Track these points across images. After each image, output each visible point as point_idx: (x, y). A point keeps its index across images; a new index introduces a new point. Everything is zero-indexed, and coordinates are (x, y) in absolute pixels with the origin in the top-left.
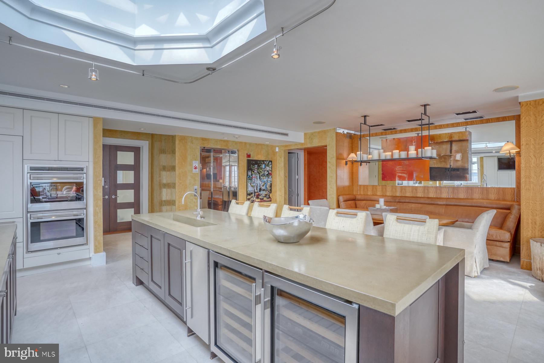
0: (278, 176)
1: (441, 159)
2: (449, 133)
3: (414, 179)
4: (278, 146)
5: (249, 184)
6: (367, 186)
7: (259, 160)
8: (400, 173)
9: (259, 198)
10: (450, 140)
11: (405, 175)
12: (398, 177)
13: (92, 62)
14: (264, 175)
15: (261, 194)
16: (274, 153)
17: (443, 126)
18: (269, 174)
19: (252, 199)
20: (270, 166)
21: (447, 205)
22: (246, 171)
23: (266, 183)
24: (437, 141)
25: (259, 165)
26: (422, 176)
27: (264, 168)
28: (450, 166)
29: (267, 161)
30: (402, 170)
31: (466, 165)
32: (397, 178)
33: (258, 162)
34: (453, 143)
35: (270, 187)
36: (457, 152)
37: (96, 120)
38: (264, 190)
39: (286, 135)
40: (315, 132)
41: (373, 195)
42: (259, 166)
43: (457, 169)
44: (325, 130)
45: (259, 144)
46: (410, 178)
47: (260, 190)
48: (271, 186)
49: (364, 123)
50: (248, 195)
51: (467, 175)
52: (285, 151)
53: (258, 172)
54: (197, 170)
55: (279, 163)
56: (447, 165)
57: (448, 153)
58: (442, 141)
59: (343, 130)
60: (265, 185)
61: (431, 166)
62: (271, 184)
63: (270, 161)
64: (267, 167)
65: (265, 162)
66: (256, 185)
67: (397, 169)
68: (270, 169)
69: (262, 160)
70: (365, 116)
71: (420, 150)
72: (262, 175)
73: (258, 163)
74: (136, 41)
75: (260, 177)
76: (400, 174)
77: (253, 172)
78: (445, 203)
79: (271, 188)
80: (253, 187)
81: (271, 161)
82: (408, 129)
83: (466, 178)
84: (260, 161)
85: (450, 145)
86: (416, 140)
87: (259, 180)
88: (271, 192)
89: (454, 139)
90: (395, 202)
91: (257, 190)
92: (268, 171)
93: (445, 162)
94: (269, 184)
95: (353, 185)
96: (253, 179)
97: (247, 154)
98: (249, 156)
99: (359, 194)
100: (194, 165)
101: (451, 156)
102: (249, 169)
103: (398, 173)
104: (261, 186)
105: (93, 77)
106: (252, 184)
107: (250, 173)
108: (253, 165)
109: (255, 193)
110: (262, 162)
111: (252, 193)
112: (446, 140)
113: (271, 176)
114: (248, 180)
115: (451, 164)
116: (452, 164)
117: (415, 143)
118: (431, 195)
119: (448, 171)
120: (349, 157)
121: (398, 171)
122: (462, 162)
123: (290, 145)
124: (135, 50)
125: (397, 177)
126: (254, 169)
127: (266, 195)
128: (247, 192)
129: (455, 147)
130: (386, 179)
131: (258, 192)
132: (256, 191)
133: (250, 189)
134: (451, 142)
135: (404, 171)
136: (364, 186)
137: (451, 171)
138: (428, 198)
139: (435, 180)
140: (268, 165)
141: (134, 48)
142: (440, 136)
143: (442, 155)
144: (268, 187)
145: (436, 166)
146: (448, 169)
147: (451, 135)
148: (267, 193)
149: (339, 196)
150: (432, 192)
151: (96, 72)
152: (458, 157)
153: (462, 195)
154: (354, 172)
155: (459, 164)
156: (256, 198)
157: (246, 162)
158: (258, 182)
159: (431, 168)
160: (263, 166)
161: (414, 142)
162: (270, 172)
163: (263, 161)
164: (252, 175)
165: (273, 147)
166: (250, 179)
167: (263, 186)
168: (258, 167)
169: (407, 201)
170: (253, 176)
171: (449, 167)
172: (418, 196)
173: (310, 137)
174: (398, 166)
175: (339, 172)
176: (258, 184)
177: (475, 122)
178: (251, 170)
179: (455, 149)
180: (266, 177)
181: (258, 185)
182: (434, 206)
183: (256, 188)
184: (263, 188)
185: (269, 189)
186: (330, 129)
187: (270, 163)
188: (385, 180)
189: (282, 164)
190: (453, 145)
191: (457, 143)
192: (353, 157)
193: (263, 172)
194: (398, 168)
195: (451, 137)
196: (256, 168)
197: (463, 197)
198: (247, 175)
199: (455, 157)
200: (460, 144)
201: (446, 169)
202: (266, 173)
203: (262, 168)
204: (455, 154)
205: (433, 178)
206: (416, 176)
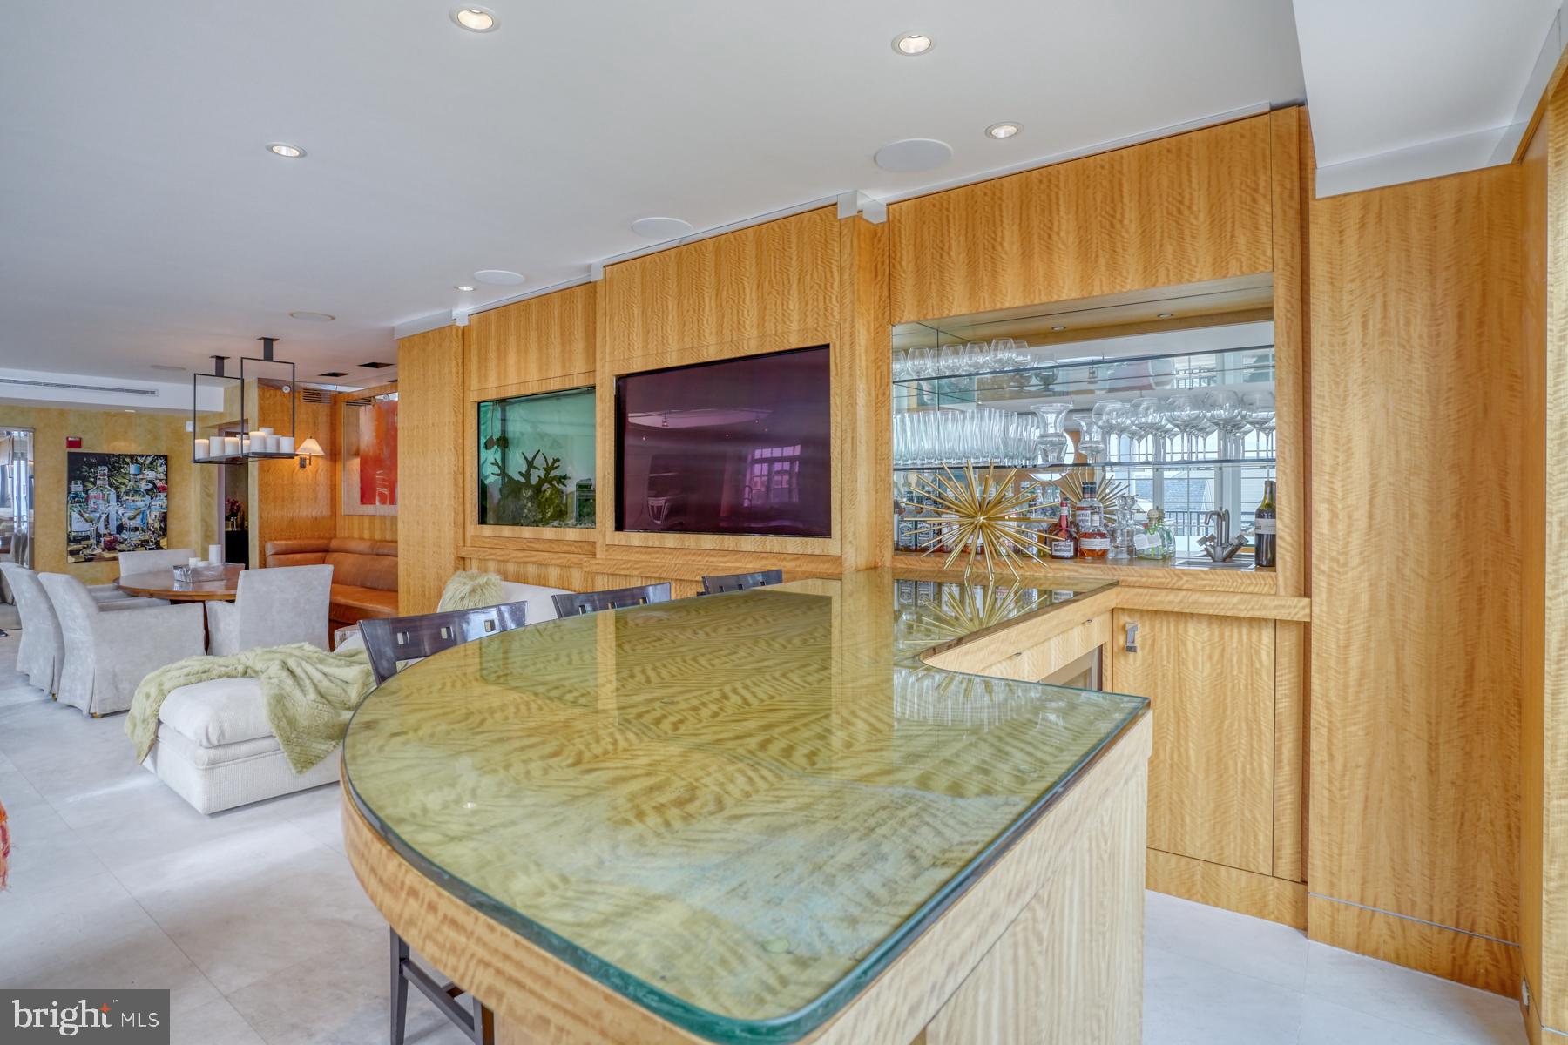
0: (188, 494)
4: (192, 419)
5: (77, 515)
6: (350, 516)
7: (116, 453)
8: (381, 486)
9: (115, 549)
14: (136, 492)
15: (126, 540)
18: (154, 490)
20: (161, 469)
22: (63, 482)
23: (143, 512)
25: (114, 467)
27: (135, 475)
29: (148, 456)
32: (377, 498)
33: (112, 459)
35: (160, 521)
38: (136, 529)
39: (154, 393)
47: (120, 529)
48: (164, 518)
50: (72, 541)
53: (111, 485)
60: (138, 517)
62: (165, 514)
63: (159, 457)
64: (146, 472)
65: (140, 460)
66: (104, 516)
68: (162, 476)
69: (126, 456)
72: (127, 493)
75: (118, 497)
76: (381, 490)
79: (166, 525)
81: (166, 458)
84: (119, 456)
88: (164, 535)
91: (106, 528)
92: (150, 482)
94: (155, 513)
97: (68, 438)
98: (75, 444)
102: (77, 475)
107: (79, 487)
108: (95, 465)
109: (99, 536)
110: (128, 460)
113: (163, 495)
114: (70, 505)
121: (378, 483)
125: (377, 495)
126: (95, 478)
127: (146, 542)
128: (67, 534)
131: (110, 535)
132: (102, 531)
133: (81, 527)
140: (152, 467)
144: (151, 521)
148: (147, 537)
156: (104, 550)
157: (64, 458)
158: (114, 508)
160: (132, 469)
162: (159, 484)
163: (132, 457)
167: (130, 519)
168: (110, 470)
178: (85, 478)
180: (144, 496)
181: (113, 516)
184: (132, 524)
185: (157, 525)
187: (161, 461)
188: (362, 502)
193: (132, 484)
196: (104, 475)
198: (70, 491)
202: (144, 486)
203: (126, 474)
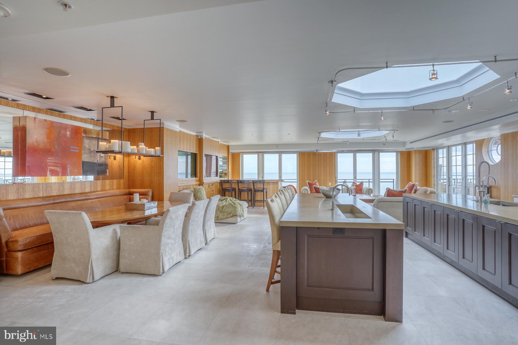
1: (91, 154)
3: (68, 174)
8: (52, 166)
10: (98, 137)
11: (58, 169)
12: (50, 171)
24: (88, 135)
26: (75, 171)
28: (97, 161)
30: (54, 163)
31: (107, 161)
32: (48, 173)
43: (102, 165)
46: (64, 173)
51: (107, 170)
56: (95, 160)
57: (96, 149)
58: (92, 136)
61: (83, 160)
67: (48, 161)
76: (52, 168)
85: (97, 142)
86: (70, 130)
89: (100, 137)
93: (94, 157)
103: (49, 166)
112: (95, 136)
116: (98, 160)
119: (96, 165)
121: (49, 164)
122: (105, 159)
125: (48, 171)
130: (33, 174)
134: (98, 139)
135: (58, 163)
137: (98, 166)
139: (87, 175)
142: (91, 131)
143: (92, 150)
145: (87, 160)
146: (96, 164)
147: (98, 133)
155: (103, 160)
159: (83, 163)
161: (68, 130)
171: (96, 162)
174: (49, 158)
188: (31, 176)
194: (49, 159)
195: (98, 135)
201: (94, 163)
205: (85, 172)
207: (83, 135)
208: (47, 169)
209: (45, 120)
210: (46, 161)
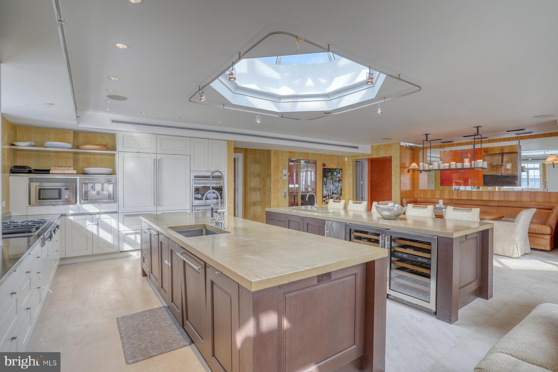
0: (346, 182)
1: (494, 168)
2: (500, 147)
3: (469, 185)
4: (347, 157)
5: (324, 189)
6: (427, 190)
7: (332, 168)
8: (456, 179)
10: (502, 152)
11: (461, 182)
13: (257, 113)
14: (336, 181)
15: (334, 197)
16: (344, 162)
17: (495, 140)
19: (327, 201)
20: (341, 173)
21: (498, 206)
22: (322, 178)
24: (490, 153)
26: (476, 182)
27: (336, 175)
28: (502, 174)
29: (339, 169)
30: (458, 177)
31: (516, 173)
32: (454, 184)
34: (504, 154)
36: (508, 162)
37: (229, 142)
38: (336, 194)
39: (357, 148)
40: (381, 145)
41: (432, 198)
42: (332, 173)
43: (508, 177)
44: (390, 144)
45: (332, 155)
46: (466, 184)
47: (333, 193)
48: (341, 191)
49: (426, 140)
50: (324, 197)
51: (517, 181)
52: (353, 160)
53: (331, 179)
54: (286, 177)
55: (348, 171)
56: (498, 173)
57: (500, 163)
58: (494, 153)
59: (406, 143)
60: (336, 189)
61: (484, 174)
62: (342, 188)
65: (337, 170)
68: (341, 176)
70: (427, 135)
71: (473, 162)
72: (334, 181)
73: (331, 171)
74: (281, 97)
75: (333, 183)
76: (457, 181)
77: (327, 179)
78: (496, 204)
80: (327, 190)
81: (341, 169)
82: (464, 143)
83: (516, 184)
84: (333, 169)
85: (501, 157)
87: (332, 185)
88: (341, 196)
89: (505, 151)
90: (453, 204)
92: (339, 178)
93: (497, 170)
94: (340, 188)
95: (414, 189)
96: (328, 184)
97: (323, 163)
98: (324, 165)
99: (419, 197)
100: (284, 173)
101: (502, 165)
102: (325, 176)
103: (455, 179)
104: (334, 190)
105: (258, 121)
106: (326, 189)
107: (325, 180)
108: (328, 172)
109: (329, 196)
110: (335, 170)
111: (326, 196)
112: (498, 152)
113: (341, 182)
114: (323, 185)
115: (503, 172)
117: (470, 155)
118: (485, 198)
119: (500, 178)
120: (411, 166)
122: (512, 171)
123: (358, 156)
124: (279, 102)
126: (328, 176)
127: (337, 198)
128: (323, 195)
129: (506, 158)
132: (330, 194)
133: (325, 193)
134: (502, 154)
135: (461, 178)
136: (424, 190)
137: (502, 178)
138: (482, 200)
139: (488, 186)
140: (339, 173)
141: (279, 101)
142: (492, 148)
143: (494, 164)
144: (339, 191)
145: (489, 174)
146: (500, 176)
147: (502, 148)
148: (338, 196)
149: (402, 198)
150: (485, 195)
151: (259, 118)
152: (509, 166)
153: (512, 198)
154: (415, 178)
155: (510, 173)
156: (330, 200)
157: (322, 170)
158: (331, 187)
159: (484, 175)
160: (335, 173)
161: (469, 153)
162: (341, 179)
163: (335, 169)
164: (326, 181)
165: (343, 157)
166: (325, 184)
167: (335, 190)
169: (463, 203)
170: (328, 181)
171: (500, 175)
172: (473, 198)
173: (376, 149)
175: (403, 178)
176: (331, 189)
177: (524, 138)
178: (326, 177)
179: (505, 160)
180: (337, 183)
182: (487, 207)
183: (329, 192)
184: (335, 192)
186: (395, 143)
187: (341, 171)
188: (443, 186)
189: (351, 172)
190: (504, 156)
191: (508, 155)
192: (415, 166)
193: (335, 178)
194: (454, 175)
195: (503, 150)
196: (330, 175)
197: (513, 200)
198: (323, 181)
199: (506, 166)
200: (510, 155)
201: (498, 176)
202: (338, 179)
203: (334, 175)
204: (506, 164)
205: (486, 184)
206: (471, 182)
207: (484, 154)
208: (453, 181)
209: (451, 151)
210: (452, 177)
